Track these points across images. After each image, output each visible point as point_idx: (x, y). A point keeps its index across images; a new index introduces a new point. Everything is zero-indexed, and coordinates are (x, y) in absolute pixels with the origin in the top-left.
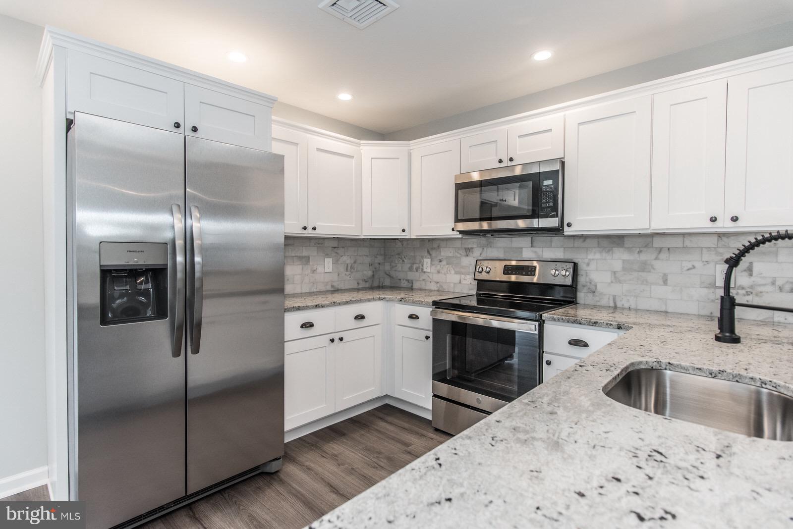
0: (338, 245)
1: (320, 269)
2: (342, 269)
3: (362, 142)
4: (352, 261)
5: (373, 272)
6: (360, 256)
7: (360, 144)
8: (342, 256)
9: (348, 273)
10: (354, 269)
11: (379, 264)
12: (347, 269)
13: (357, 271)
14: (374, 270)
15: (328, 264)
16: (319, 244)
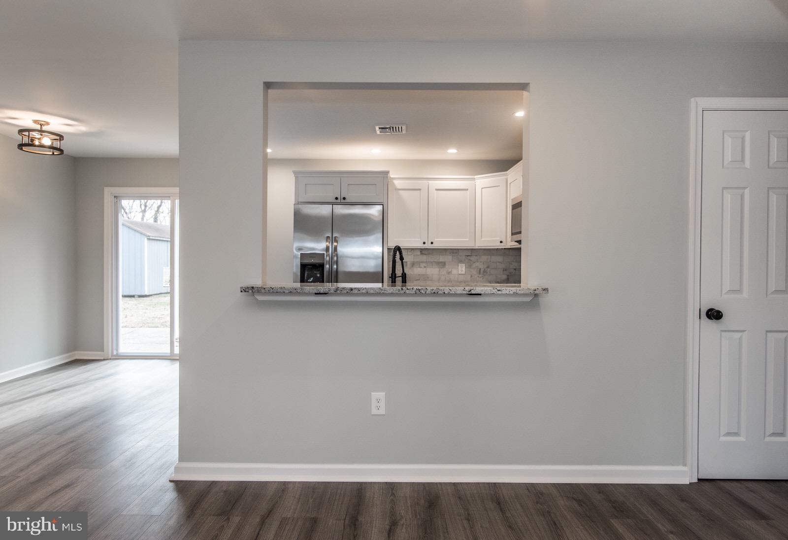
0: (471, 253)
1: (454, 272)
2: (474, 272)
3: (476, 177)
4: (485, 266)
5: (508, 276)
6: (493, 262)
7: (475, 178)
8: (475, 262)
9: (480, 276)
10: (487, 273)
11: (515, 269)
12: (480, 273)
13: (490, 275)
14: (509, 274)
15: (462, 269)
16: (453, 253)
